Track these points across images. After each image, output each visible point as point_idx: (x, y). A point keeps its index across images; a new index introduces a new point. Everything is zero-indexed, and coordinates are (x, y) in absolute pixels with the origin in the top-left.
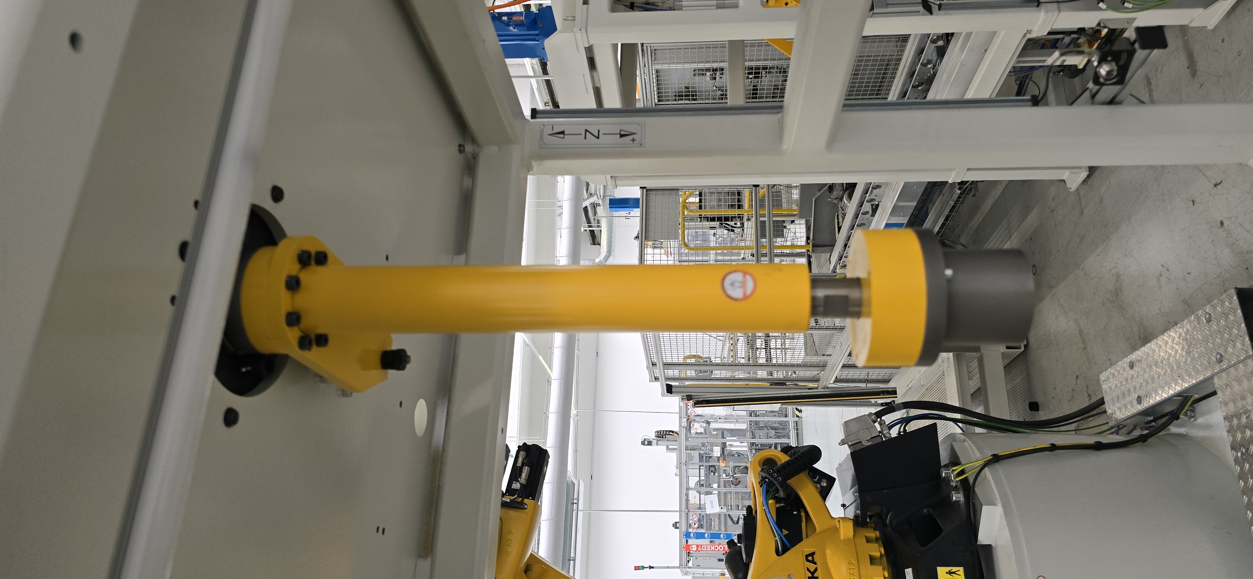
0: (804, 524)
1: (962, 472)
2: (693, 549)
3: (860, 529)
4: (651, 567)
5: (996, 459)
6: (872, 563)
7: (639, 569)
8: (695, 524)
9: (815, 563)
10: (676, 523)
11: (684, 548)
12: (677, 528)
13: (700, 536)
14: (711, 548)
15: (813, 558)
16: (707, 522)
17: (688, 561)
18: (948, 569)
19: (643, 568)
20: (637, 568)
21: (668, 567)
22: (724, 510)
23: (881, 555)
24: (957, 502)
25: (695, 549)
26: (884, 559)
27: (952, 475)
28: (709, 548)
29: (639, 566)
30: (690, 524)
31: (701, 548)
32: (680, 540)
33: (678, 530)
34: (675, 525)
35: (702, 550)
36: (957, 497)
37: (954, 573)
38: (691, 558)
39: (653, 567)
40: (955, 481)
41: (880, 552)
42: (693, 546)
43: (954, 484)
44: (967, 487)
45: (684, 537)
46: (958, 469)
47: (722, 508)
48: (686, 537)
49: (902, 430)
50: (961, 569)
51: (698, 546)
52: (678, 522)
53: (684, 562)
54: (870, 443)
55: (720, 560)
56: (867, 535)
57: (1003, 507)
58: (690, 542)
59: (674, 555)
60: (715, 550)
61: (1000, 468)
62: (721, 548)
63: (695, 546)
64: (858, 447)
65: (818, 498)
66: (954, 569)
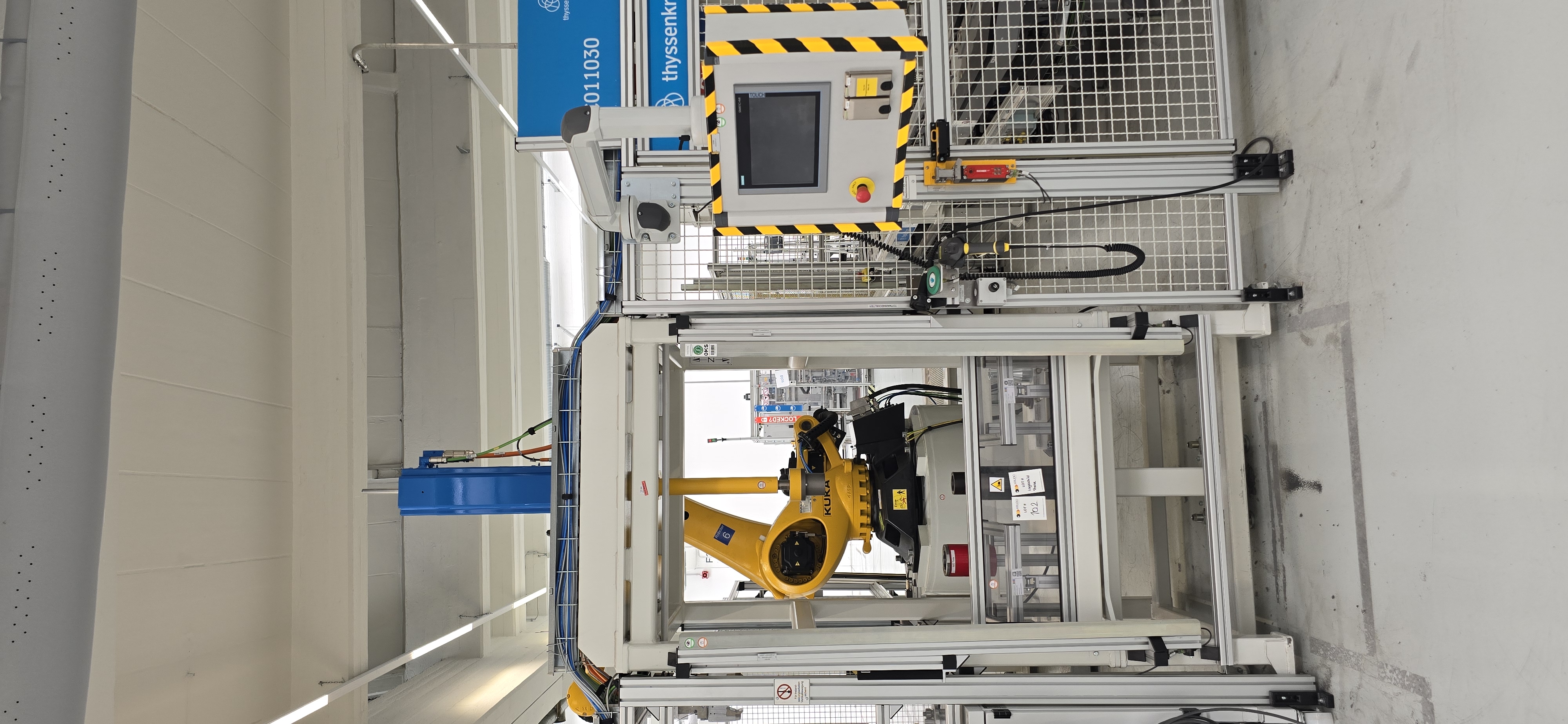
0: (825, 463)
1: (913, 436)
2: (764, 421)
3: (857, 466)
4: (723, 440)
5: (930, 429)
6: (861, 486)
7: (712, 442)
8: (766, 398)
9: (829, 487)
10: (747, 395)
11: (755, 420)
12: (748, 399)
13: (770, 408)
14: (781, 420)
15: (828, 484)
16: (778, 393)
17: (760, 429)
18: (898, 490)
19: (716, 440)
20: (710, 441)
21: (740, 439)
22: (794, 384)
23: (867, 481)
24: (907, 453)
25: (766, 421)
26: (869, 483)
27: (906, 435)
28: (780, 419)
29: (712, 439)
30: (761, 396)
31: (772, 419)
32: (751, 414)
33: (749, 401)
34: (747, 397)
35: (773, 421)
36: (907, 450)
37: (901, 492)
38: (763, 426)
39: (725, 439)
40: (907, 441)
41: (866, 479)
42: (764, 419)
43: (906, 443)
44: (913, 444)
45: (756, 410)
46: (910, 434)
47: (792, 382)
48: (757, 411)
49: (887, 402)
50: (906, 490)
51: (768, 418)
52: (749, 394)
53: (755, 434)
54: (864, 415)
55: (791, 426)
56: (860, 469)
57: (928, 458)
58: (761, 414)
59: (745, 427)
60: (785, 421)
61: (931, 434)
62: (791, 419)
63: (766, 419)
64: (858, 418)
65: (833, 447)
66: (902, 490)
